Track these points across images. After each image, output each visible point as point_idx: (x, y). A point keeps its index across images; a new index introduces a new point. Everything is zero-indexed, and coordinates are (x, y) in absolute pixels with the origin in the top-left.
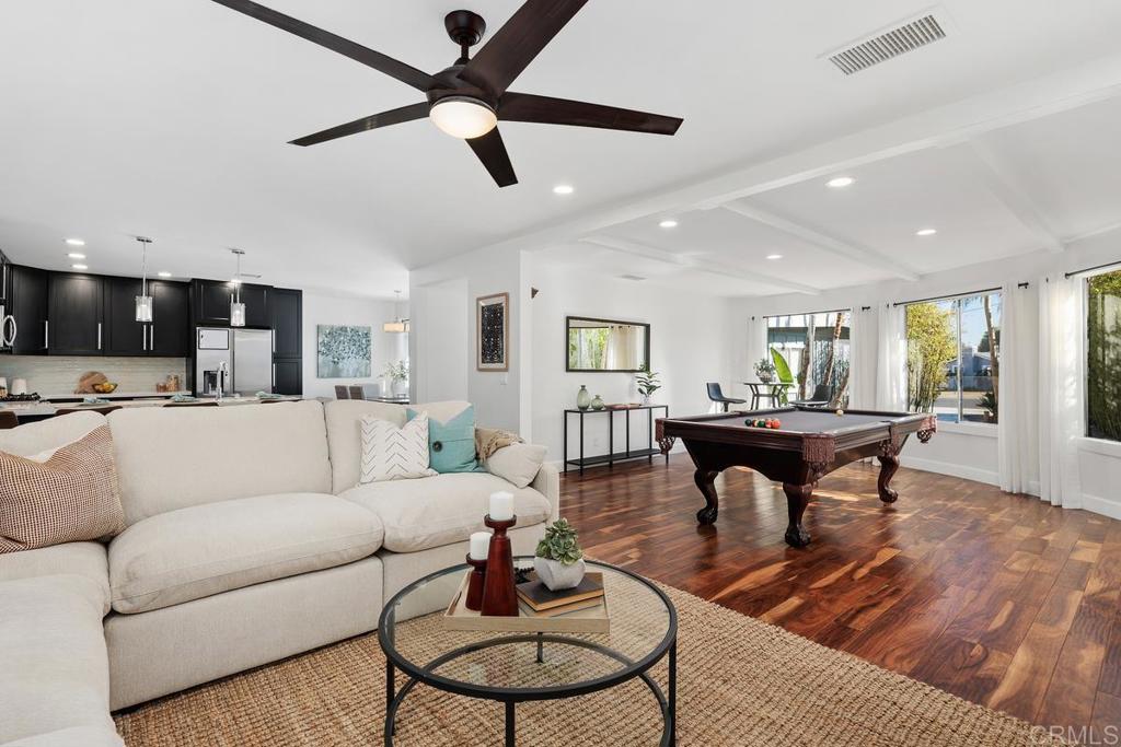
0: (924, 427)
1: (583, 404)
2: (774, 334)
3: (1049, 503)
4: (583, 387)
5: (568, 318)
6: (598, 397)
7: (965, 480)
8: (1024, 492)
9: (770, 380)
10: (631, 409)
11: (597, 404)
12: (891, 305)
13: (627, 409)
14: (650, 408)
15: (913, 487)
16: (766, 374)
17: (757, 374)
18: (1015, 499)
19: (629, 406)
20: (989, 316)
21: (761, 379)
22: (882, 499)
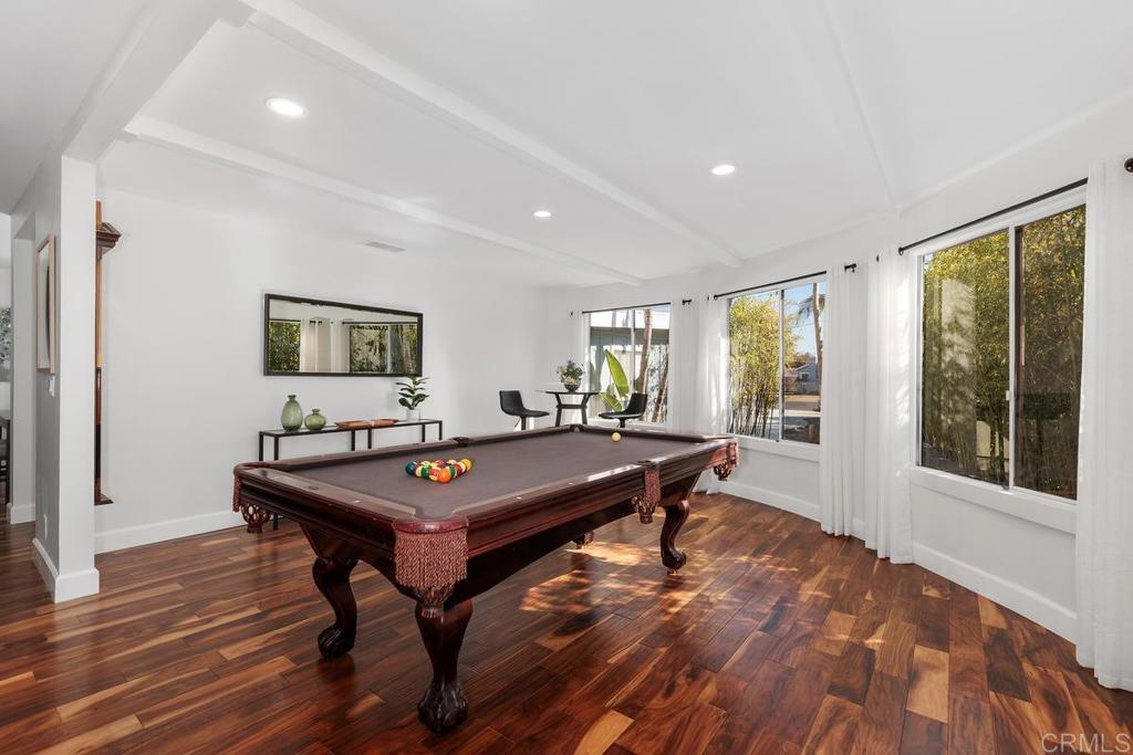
0: (719, 461)
1: (292, 421)
2: (598, 336)
3: (874, 553)
4: (292, 398)
5: (269, 297)
6: (316, 412)
7: (785, 512)
8: (847, 534)
9: (576, 387)
10: (376, 427)
11: (315, 421)
12: (711, 298)
13: (369, 428)
14: (423, 425)
15: (722, 527)
16: (571, 380)
17: (563, 380)
18: (835, 541)
19: (373, 424)
20: (818, 330)
21: (567, 386)
22: (665, 563)
